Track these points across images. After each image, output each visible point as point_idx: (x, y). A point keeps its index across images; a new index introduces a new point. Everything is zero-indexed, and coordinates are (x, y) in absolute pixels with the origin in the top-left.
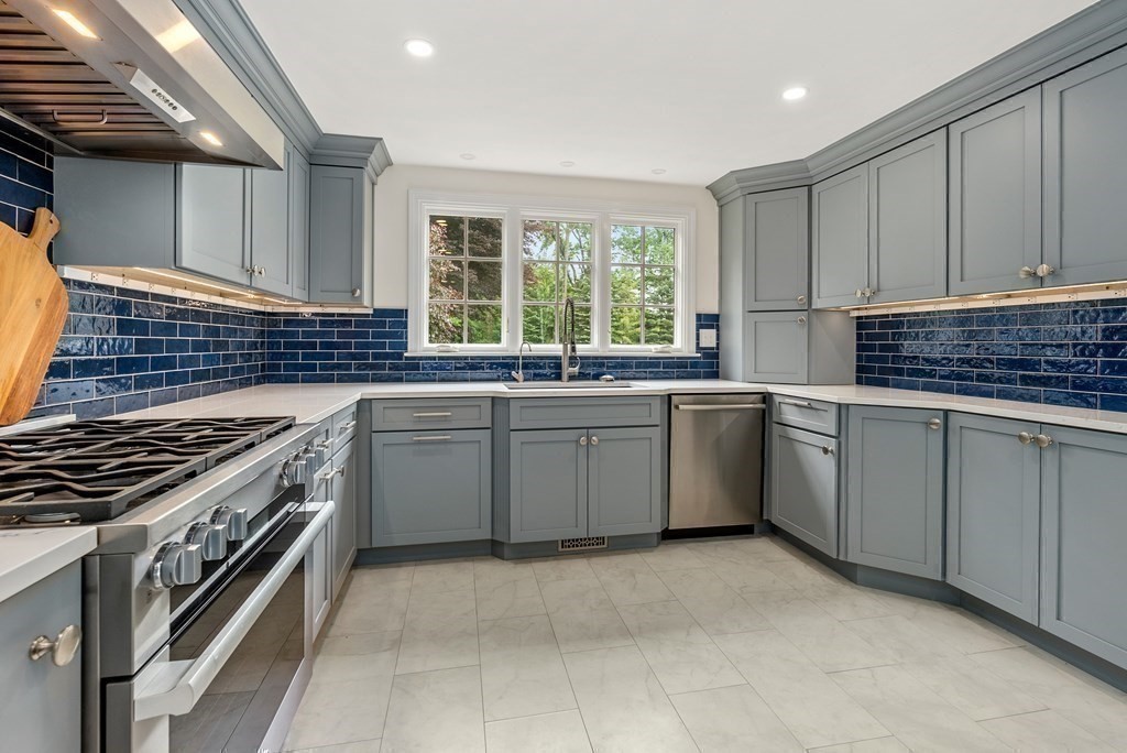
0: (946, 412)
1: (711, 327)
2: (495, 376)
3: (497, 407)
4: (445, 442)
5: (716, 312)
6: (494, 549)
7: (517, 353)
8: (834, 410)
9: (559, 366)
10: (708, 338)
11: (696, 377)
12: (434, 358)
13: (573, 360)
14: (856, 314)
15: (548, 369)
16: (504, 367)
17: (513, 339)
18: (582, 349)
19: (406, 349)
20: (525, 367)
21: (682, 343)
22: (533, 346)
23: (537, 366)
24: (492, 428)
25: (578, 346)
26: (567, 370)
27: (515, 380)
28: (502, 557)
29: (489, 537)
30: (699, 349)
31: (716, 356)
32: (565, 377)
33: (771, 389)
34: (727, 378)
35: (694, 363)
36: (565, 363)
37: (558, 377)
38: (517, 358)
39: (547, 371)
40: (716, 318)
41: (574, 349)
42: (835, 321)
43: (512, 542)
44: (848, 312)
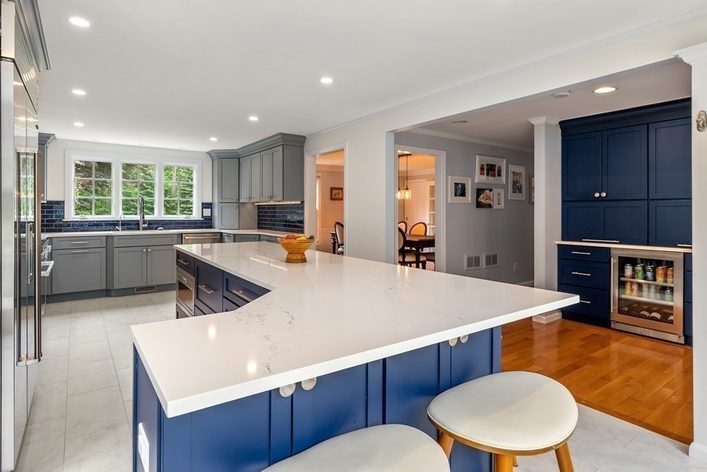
0: (260, 235)
1: (209, 208)
2: (108, 229)
3: (109, 240)
4: (86, 253)
5: (211, 202)
6: (108, 293)
7: (119, 219)
8: (232, 236)
9: (138, 224)
10: (207, 212)
11: (202, 228)
12: (78, 222)
13: (145, 222)
14: (256, 204)
15: (134, 225)
16: (113, 225)
17: (117, 212)
18: (147, 217)
19: (64, 218)
20: (122, 225)
21: (196, 215)
22: (126, 216)
23: (128, 224)
24: (106, 247)
25: (145, 216)
26: (142, 226)
27: (118, 230)
28: (111, 296)
29: (105, 288)
30: (203, 217)
31: (211, 219)
32: (141, 228)
33: (222, 231)
34: (214, 228)
35: (201, 222)
36: (141, 223)
37: (138, 229)
38: (119, 221)
39: (133, 226)
40: (211, 204)
41: (143, 217)
42: (249, 206)
43: (115, 288)
44: (254, 203)
